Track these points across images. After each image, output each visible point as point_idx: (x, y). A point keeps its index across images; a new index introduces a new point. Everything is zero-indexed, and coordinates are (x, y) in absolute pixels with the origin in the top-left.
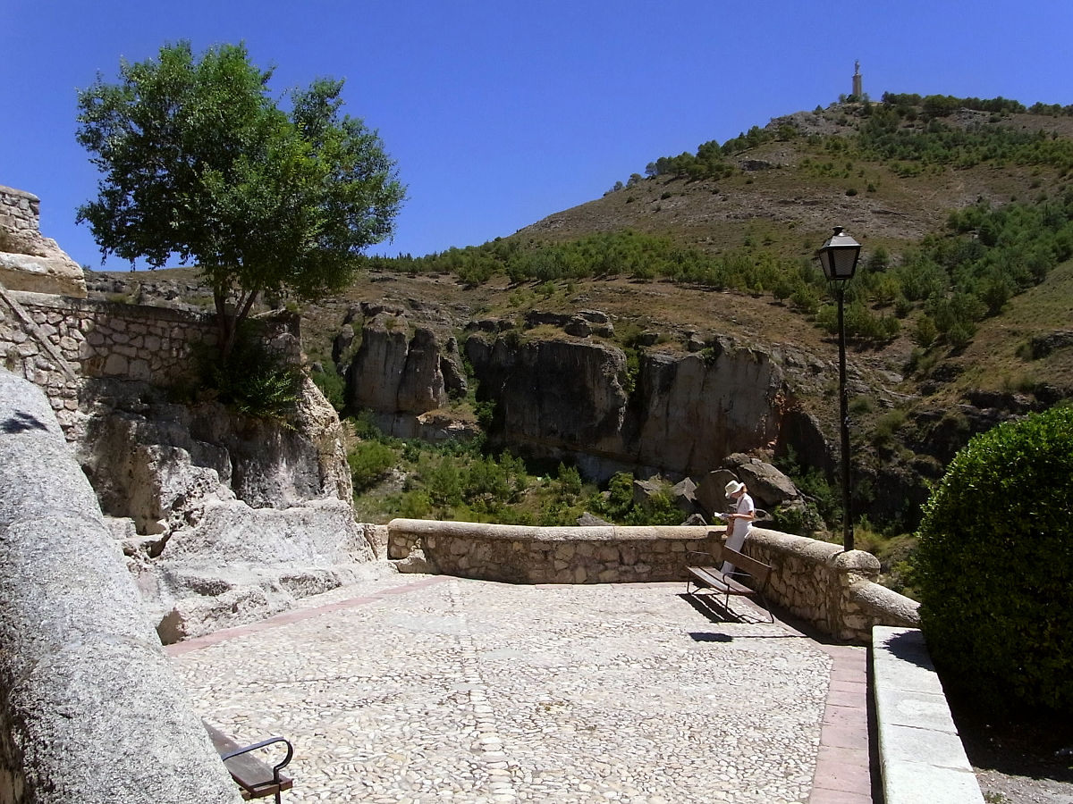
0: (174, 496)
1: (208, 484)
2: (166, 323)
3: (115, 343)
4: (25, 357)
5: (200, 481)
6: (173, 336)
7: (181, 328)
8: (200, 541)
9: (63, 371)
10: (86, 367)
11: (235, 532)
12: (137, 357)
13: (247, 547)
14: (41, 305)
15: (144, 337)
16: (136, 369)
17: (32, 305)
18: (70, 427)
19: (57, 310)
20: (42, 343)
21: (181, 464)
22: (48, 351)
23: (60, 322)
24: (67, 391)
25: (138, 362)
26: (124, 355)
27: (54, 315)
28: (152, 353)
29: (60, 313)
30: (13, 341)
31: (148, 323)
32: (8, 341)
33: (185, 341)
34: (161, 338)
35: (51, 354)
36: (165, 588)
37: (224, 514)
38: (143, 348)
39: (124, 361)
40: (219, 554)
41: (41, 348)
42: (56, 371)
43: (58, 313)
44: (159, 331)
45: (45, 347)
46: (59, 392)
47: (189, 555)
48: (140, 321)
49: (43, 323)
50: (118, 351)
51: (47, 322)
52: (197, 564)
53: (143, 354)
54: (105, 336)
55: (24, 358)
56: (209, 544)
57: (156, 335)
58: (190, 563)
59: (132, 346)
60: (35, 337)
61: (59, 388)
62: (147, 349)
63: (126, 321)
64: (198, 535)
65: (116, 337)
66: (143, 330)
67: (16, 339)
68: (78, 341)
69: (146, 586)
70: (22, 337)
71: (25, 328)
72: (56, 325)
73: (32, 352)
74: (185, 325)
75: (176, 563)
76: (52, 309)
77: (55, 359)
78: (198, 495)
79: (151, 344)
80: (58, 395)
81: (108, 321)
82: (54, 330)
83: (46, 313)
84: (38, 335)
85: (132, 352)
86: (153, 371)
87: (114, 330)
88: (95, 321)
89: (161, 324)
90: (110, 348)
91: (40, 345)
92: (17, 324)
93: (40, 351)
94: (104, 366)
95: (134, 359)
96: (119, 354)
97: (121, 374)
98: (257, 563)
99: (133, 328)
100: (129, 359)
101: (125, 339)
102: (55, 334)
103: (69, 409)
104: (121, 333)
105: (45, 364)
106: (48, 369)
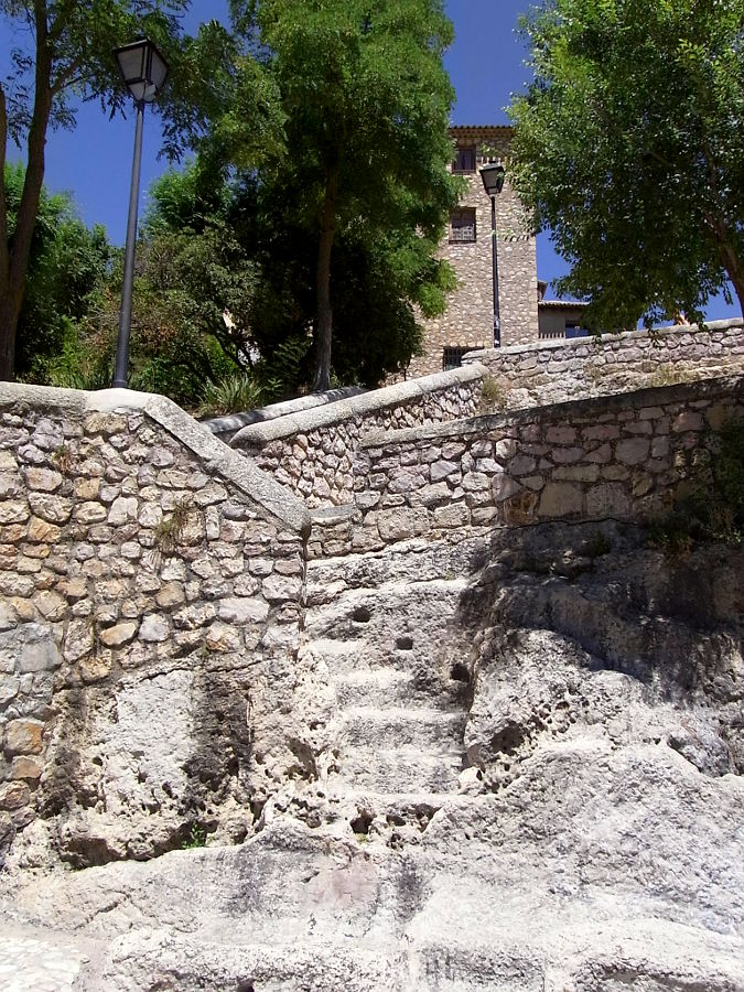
0: (496, 722)
1: (586, 704)
2: (659, 409)
3: (558, 465)
4: (205, 507)
5: (568, 697)
6: (676, 428)
7: (695, 410)
8: (511, 824)
9: (271, 519)
10: (507, 511)
11: (623, 819)
12: (600, 481)
13: (660, 861)
14: (433, 435)
15: (613, 445)
16: (598, 501)
17: (419, 440)
18: (286, 600)
19: (455, 438)
20: (231, 483)
21: (527, 661)
22: (244, 492)
23: (463, 453)
24: (277, 546)
25: (602, 490)
26: (573, 482)
27: (451, 445)
28: (631, 468)
29: (461, 440)
30: (189, 488)
31: (621, 417)
32: (180, 489)
33: (703, 432)
34: (651, 438)
35: (250, 496)
36: (393, 903)
37: (584, 772)
38: (612, 461)
39: (577, 493)
40: (568, 863)
41: (233, 490)
42: (257, 519)
43: (457, 442)
44: (646, 427)
45: (238, 488)
46: (264, 549)
47: (477, 847)
48: (603, 419)
49: (435, 461)
50: (562, 476)
51: (442, 457)
52: (496, 870)
53: (610, 472)
54: (538, 458)
55: (203, 508)
56: (538, 835)
57: (641, 435)
58: (475, 866)
59: (589, 464)
60: (222, 477)
61: (263, 544)
62: (621, 463)
63: (573, 426)
64: (504, 810)
65: (557, 455)
66: (613, 432)
67: (192, 483)
68: (489, 474)
69: (353, 887)
70: (200, 479)
71: (205, 468)
72: (457, 458)
73: (216, 498)
74: (703, 403)
75: (440, 857)
76: (448, 438)
77: (257, 503)
78: (554, 726)
79: (628, 452)
80: (262, 554)
81: (542, 433)
82: (453, 466)
83: (440, 446)
84: (224, 473)
85: (591, 473)
86: (637, 498)
87: (555, 445)
88: (519, 438)
89: (645, 414)
90: (547, 475)
91: (230, 487)
92: (193, 464)
93: (231, 495)
94: (537, 505)
95: (596, 483)
96: (565, 481)
97: (571, 514)
98: (691, 910)
99: (589, 433)
100: (586, 486)
101: (576, 453)
102: (455, 472)
103: (282, 574)
104: (569, 446)
105: (238, 512)
106: (244, 518)
